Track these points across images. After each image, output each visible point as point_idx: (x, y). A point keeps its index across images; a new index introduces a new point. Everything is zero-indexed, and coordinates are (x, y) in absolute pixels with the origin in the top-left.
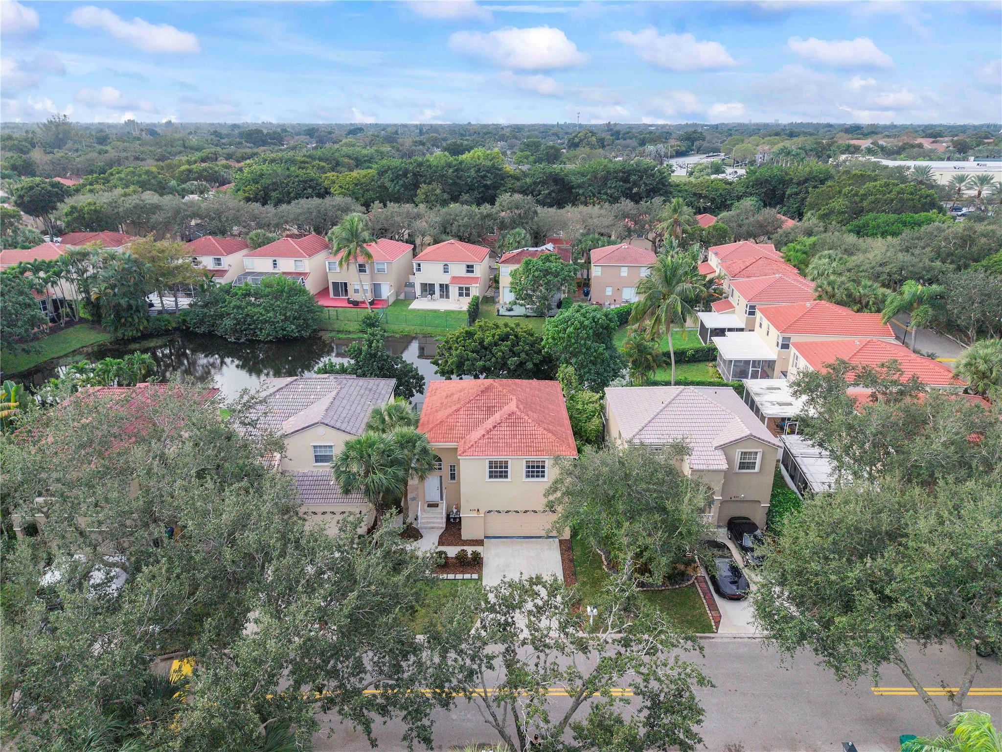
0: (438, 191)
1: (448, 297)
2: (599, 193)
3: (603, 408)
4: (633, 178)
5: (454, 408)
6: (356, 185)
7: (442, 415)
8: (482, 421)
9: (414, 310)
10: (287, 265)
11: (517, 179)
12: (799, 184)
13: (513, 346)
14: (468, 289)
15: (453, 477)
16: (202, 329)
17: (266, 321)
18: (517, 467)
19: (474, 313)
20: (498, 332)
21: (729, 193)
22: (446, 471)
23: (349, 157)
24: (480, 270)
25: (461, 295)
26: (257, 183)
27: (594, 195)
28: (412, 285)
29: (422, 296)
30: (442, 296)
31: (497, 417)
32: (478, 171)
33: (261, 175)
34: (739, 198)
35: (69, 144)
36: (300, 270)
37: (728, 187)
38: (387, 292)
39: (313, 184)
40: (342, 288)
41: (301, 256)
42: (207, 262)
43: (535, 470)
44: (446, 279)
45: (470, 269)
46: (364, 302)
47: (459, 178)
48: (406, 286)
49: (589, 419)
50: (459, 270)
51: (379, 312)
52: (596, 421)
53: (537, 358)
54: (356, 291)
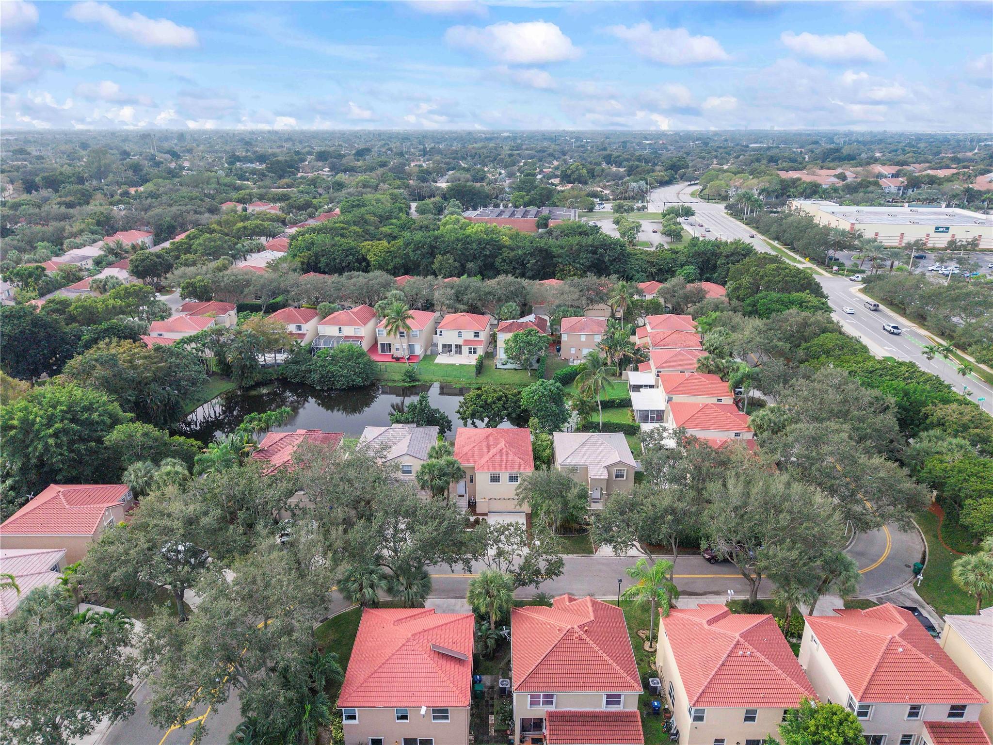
0: (451, 261)
1: (461, 353)
2: (574, 262)
3: (552, 443)
4: (600, 251)
5: (472, 445)
6: (387, 252)
7: (466, 449)
8: (487, 453)
9: (438, 364)
10: (348, 331)
11: (512, 249)
12: (727, 257)
13: (505, 403)
14: (475, 349)
15: (472, 481)
16: (297, 380)
17: (342, 375)
18: (504, 476)
19: (480, 368)
20: (496, 395)
21: (674, 260)
22: (468, 479)
23: (374, 214)
24: (483, 336)
25: (470, 353)
26: (309, 250)
27: (570, 264)
28: (436, 345)
29: (443, 352)
30: (457, 353)
31: (494, 451)
32: (480, 244)
33: (312, 243)
34: (682, 266)
35: (111, 177)
36: (358, 334)
37: (674, 256)
38: (419, 350)
39: (353, 252)
40: (387, 347)
41: (358, 325)
42: (292, 328)
43: (513, 478)
44: (460, 342)
45: (477, 334)
46: (403, 358)
47: (466, 249)
48: (432, 345)
49: (544, 450)
50: (469, 335)
51: (415, 366)
52: (548, 451)
53: (518, 411)
54: (397, 350)
